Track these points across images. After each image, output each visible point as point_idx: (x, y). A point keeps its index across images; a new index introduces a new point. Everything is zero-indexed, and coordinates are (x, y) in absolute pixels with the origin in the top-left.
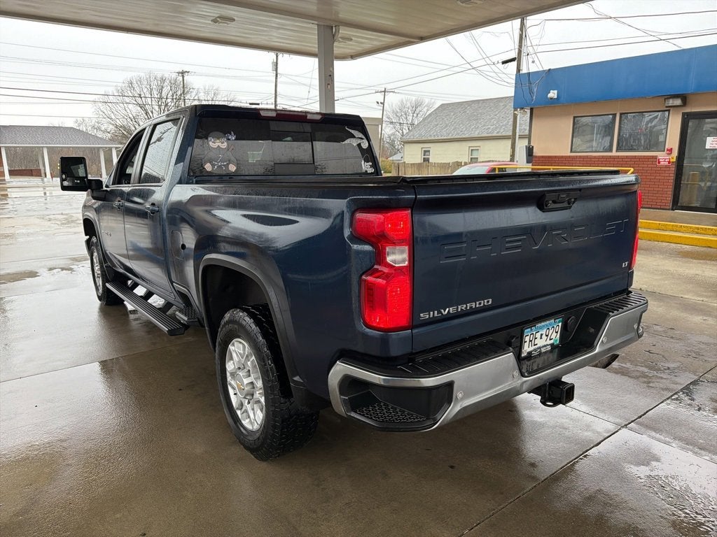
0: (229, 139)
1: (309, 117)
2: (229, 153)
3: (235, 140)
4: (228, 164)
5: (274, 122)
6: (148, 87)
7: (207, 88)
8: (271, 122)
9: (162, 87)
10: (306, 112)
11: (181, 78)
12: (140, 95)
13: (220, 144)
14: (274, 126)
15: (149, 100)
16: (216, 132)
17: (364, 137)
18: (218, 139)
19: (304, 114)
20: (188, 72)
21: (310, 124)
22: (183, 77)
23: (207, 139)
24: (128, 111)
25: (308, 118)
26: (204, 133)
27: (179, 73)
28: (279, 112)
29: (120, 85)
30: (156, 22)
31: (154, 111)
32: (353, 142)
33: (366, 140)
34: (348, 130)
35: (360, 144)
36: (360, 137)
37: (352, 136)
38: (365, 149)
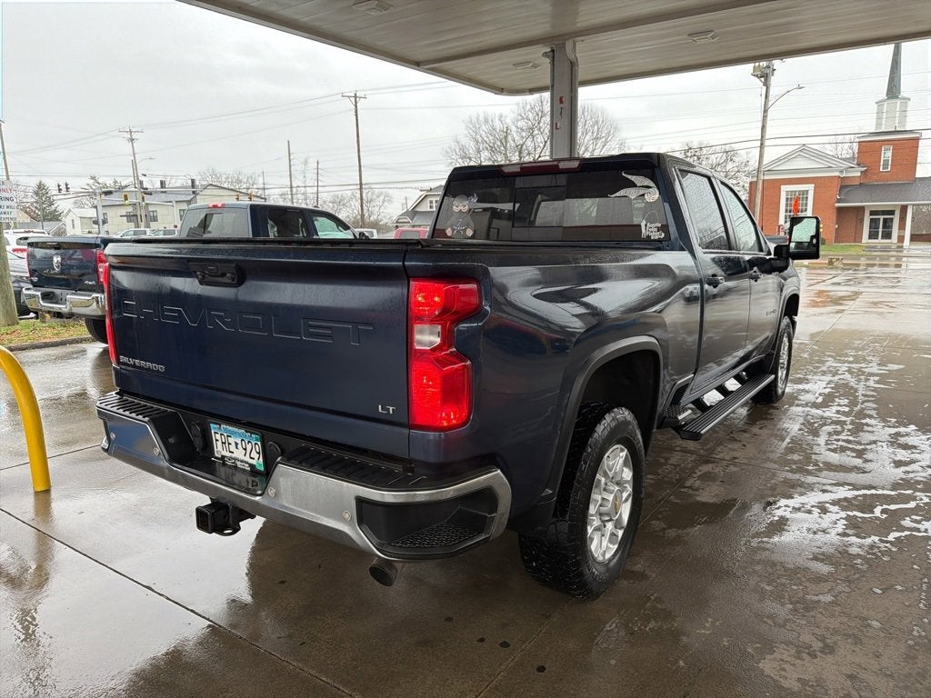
2: (468, 217)
4: (466, 229)
5: (519, 177)
8: (515, 178)
14: (519, 182)
17: (652, 184)
25: (560, 167)
32: (631, 193)
33: (656, 189)
34: (626, 176)
35: (643, 195)
36: (645, 184)
37: (633, 185)
38: (651, 203)
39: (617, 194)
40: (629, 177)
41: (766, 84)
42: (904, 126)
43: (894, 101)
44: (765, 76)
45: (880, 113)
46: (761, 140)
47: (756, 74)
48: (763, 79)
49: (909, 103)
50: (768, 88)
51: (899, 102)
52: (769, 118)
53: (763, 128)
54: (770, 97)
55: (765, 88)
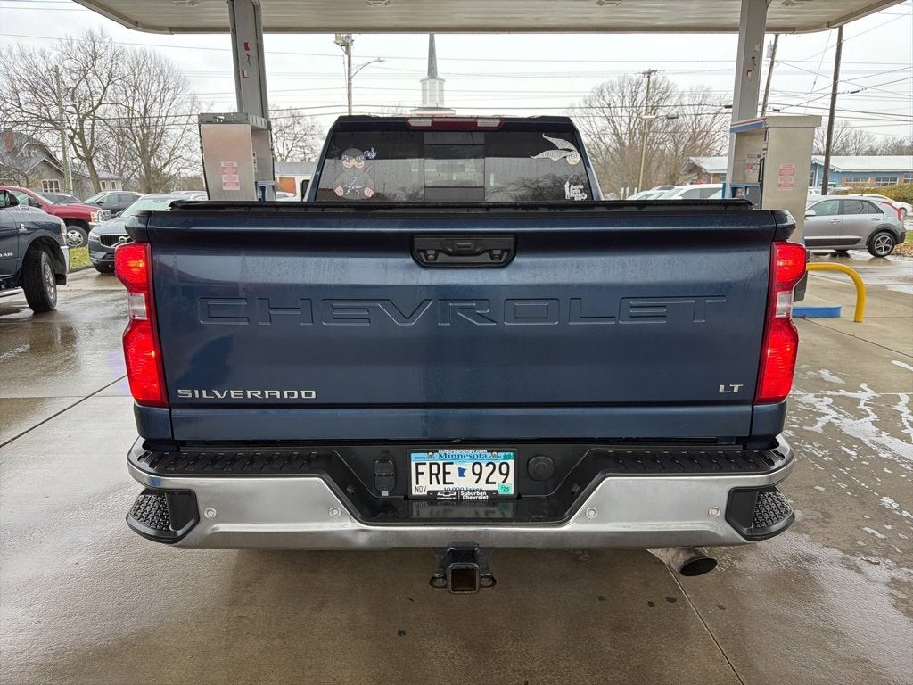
0: (367, 158)
1: (480, 123)
2: (366, 174)
3: (375, 158)
4: (364, 188)
5: (431, 133)
6: (620, 94)
7: (694, 89)
8: (426, 134)
9: (637, 93)
10: (478, 118)
11: (647, 79)
12: (609, 105)
13: (356, 163)
14: (429, 139)
15: (619, 110)
16: (354, 150)
17: (572, 147)
18: (354, 157)
19: (473, 120)
20: (656, 71)
21: (483, 133)
22: (649, 77)
23: (340, 158)
24: (594, 125)
25: (479, 125)
26: (338, 150)
27: (644, 73)
28: (435, 120)
29: (588, 94)
30: (536, 16)
31: (623, 123)
32: (553, 156)
33: (577, 153)
34: (547, 138)
35: (565, 157)
36: (566, 147)
37: (553, 147)
38: (573, 166)
39: (540, 156)
40: (551, 139)
41: (348, 52)
42: (443, 104)
43: (433, 81)
44: (346, 46)
45: (424, 90)
46: (349, 106)
47: (338, 42)
48: (344, 48)
49: (445, 83)
50: (349, 57)
51: (437, 82)
52: (353, 86)
53: (349, 94)
54: (352, 66)
55: (346, 57)
